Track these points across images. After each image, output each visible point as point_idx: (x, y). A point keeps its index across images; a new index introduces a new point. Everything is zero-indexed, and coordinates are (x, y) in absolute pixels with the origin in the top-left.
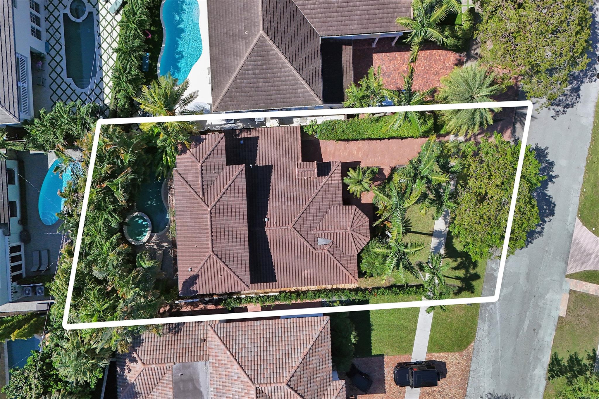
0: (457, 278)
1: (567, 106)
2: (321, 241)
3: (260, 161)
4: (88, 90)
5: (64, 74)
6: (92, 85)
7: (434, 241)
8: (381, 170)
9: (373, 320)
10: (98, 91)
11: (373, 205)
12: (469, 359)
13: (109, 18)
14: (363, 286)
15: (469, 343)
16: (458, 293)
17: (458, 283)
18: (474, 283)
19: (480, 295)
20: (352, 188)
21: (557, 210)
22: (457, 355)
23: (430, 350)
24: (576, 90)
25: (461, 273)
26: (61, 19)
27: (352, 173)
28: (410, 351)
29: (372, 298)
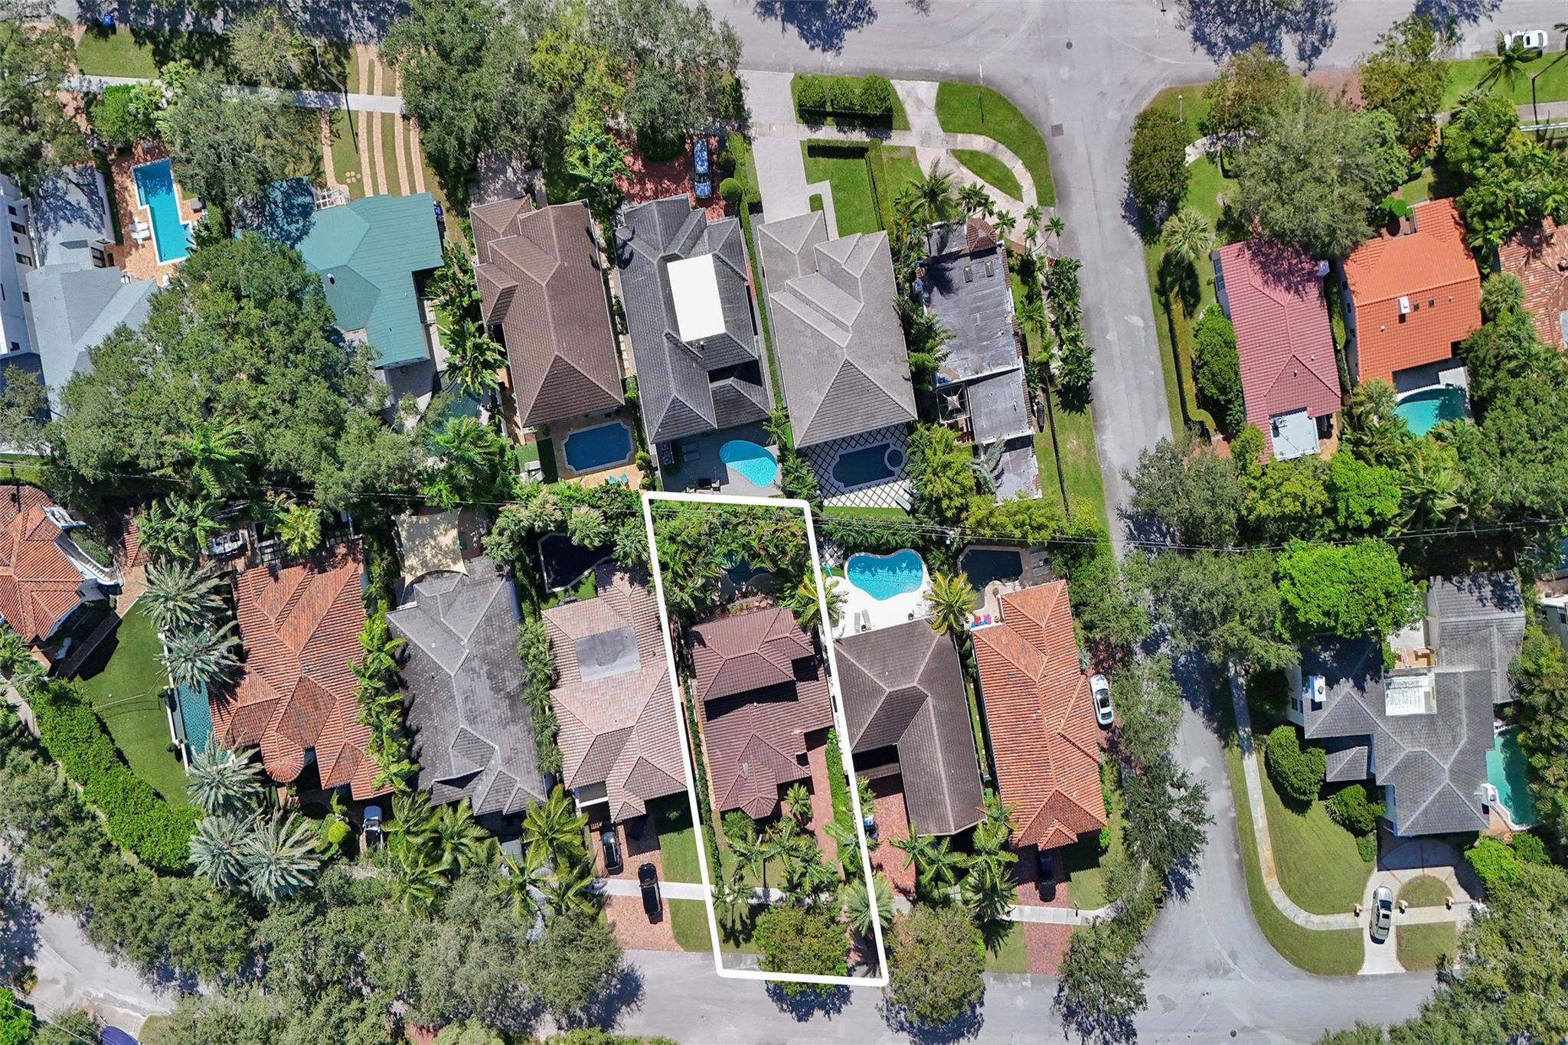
0: (734, 922)
1: (888, 1019)
2: (745, 765)
3: (800, 686)
4: (832, 480)
5: (842, 452)
6: (837, 484)
7: (760, 890)
8: (810, 819)
9: (687, 832)
10: (833, 490)
11: (781, 816)
12: (669, 948)
13: (892, 494)
14: (713, 816)
15: (682, 945)
16: (722, 924)
17: (729, 925)
18: (732, 942)
19: (722, 951)
20: (791, 793)
21: (803, 1023)
22: (671, 933)
23: (671, 901)
24: (902, 1029)
25: (738, 926)
26: (885, 442)
27: (803, 790)
28: (669, 879)
29: (706, 828)
